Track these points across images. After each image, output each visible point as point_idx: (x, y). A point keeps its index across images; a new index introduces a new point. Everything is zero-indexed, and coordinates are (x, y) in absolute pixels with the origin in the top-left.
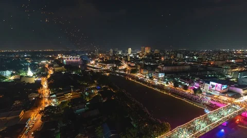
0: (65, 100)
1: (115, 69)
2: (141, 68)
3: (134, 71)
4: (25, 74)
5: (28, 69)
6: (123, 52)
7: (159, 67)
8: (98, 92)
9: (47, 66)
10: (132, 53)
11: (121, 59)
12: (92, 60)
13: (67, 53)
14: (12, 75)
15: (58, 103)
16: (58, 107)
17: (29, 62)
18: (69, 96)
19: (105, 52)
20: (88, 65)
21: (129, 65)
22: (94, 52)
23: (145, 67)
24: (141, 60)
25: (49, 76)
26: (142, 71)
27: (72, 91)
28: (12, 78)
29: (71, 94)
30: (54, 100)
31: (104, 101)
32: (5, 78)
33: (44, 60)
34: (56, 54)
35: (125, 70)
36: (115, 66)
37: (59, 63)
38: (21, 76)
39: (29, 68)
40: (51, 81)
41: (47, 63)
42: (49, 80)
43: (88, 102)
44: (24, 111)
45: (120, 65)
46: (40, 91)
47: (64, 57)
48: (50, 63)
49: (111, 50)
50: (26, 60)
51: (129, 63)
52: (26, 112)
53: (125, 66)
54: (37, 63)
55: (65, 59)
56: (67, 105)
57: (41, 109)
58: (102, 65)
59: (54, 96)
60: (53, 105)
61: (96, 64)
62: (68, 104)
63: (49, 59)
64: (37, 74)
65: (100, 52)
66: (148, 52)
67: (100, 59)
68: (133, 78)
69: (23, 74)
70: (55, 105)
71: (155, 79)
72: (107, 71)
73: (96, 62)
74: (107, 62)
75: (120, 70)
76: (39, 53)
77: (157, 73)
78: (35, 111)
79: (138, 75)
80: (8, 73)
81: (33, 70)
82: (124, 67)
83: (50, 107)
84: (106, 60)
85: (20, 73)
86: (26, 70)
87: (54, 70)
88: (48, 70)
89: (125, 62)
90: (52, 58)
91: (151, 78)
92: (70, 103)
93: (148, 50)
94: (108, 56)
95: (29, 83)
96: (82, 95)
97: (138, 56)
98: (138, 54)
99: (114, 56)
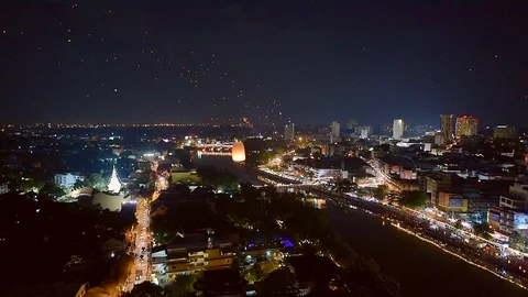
0: (188, 272)
1: (345, 185)
2: (441, 190)
3: (413, 198)
4: (103, 185)
5: (111, 173)
6: (376, 131)
7: (516, 189)
8: (287, 260)
9: (155, 168)
10: (405, 135)
11: (368, 155)
12: (273, 154)
13: (208, 134)
14: (77, 185)
15: (169, 278)
16: (168, 289)
17: (118, 154)
18: (201, 259)
19: (315, 132)
20: (263, 168)
21: (396, 178)
22: (282, 131)
23: (455, 188)
24: (441, 160)
25: (155, 196)
26: (446, 201)
27: (210, 245)
28: (75, 194)
29: (206, 255)
30: (160, 267)
31: (304, 292)
32: (61, 192)
33: (151, 150)
34: (180, 134)
35: (379, 192)
36: (345, 175)
37: (186, 159)
38: (95, 191)
39: (114, 171)
40: (160, 211)
41: (156, 158)
42: (154, 206)
43: (251, 287)
44: (87, 288)
45: (363, 175)
46: (128, 235)
47: (199, 143)
48: (163, 158)
49: (336, 127)
50: (111, 150)
51: (395, 170)
52: (91, 291)
53: (379, 177)
54: (133, 157)
55: (201, 149)
56: (192, 289)
57: (124, 289)
58: (303, 171)
59: (162, 254)
60: (156, 282)
61: (284, 167)
62: (195, 286)
63: (161, 148)
64: (130, 187)
65: (299, 130)
66: (468, 133)
67: (299, 151)
68: (410, 222)
69: (99, 185)
70: (161, 281)
71: (497, 236)
72: (319, 191)
73: (287, 160)
74: (321, 163)
75: (361, 191)
76: (141, 131)
77: (506, 210)
78: (111, 291)
79: (428, 214)
80: (69, 180)
81: (123, 175)
82: (374, 183)
83: (147, 285)
84: (315, 155)
85: (92, 181)
86: (107, 176)
87: (170, 179)
88: (155, 179)
89: (381, 166)
90: (169, 147)
91: (482, 229)
92: (199, 281)
93: (465, 128)
94: (323, 142)
95: (108, 210)
96: (235, 263)
97: (427, 147)
98: (430, 140)
99: (344, 143)
